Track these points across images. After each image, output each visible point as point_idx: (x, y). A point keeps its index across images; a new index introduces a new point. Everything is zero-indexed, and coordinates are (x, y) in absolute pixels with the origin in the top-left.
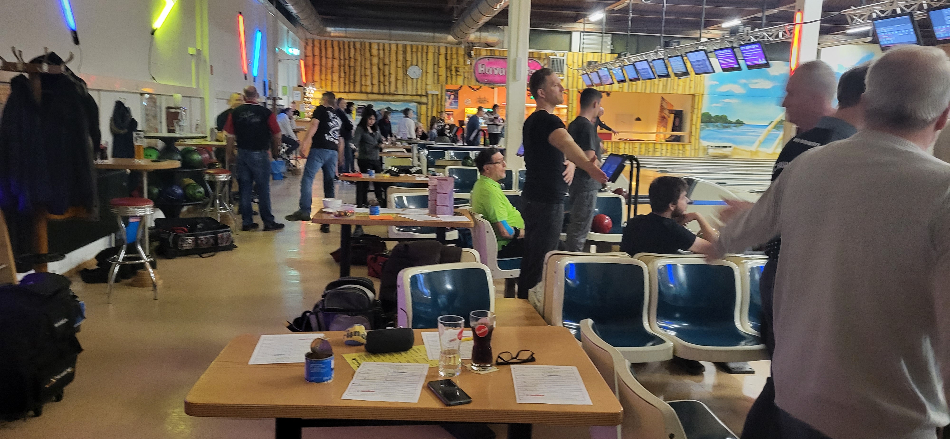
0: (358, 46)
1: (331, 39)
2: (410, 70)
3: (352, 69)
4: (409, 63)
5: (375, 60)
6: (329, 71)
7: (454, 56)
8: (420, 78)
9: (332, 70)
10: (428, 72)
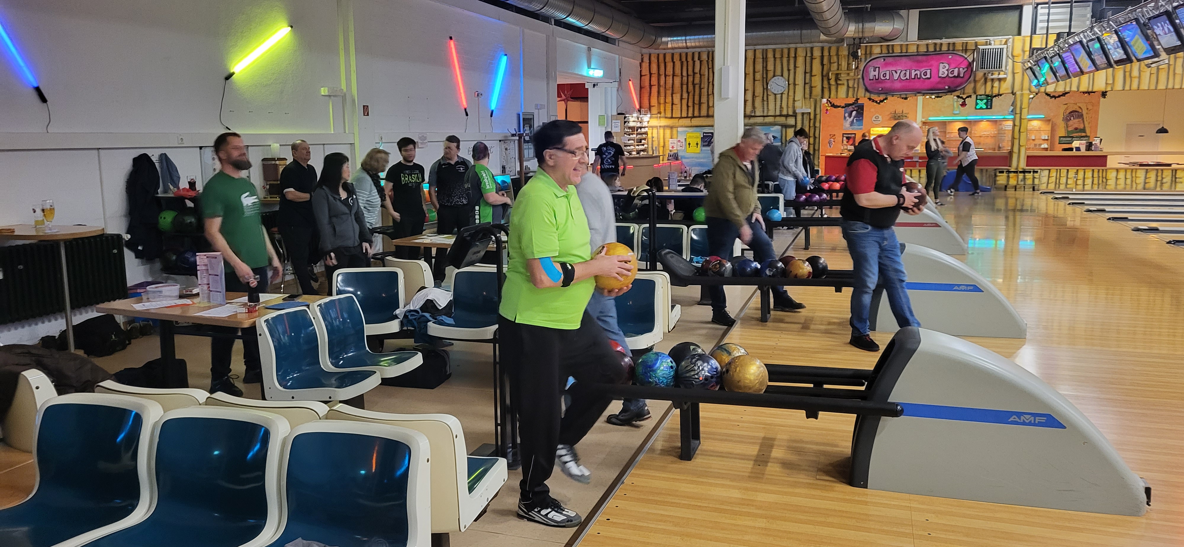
0: (704, 57)
1: (671, 52)
2: (773, 82)
3: (697, 87)
4: (771, 74)
6: (669, 92)
7: (835, 59)
8: (786, 92)
9: (673, 90)
10: (797, 83)
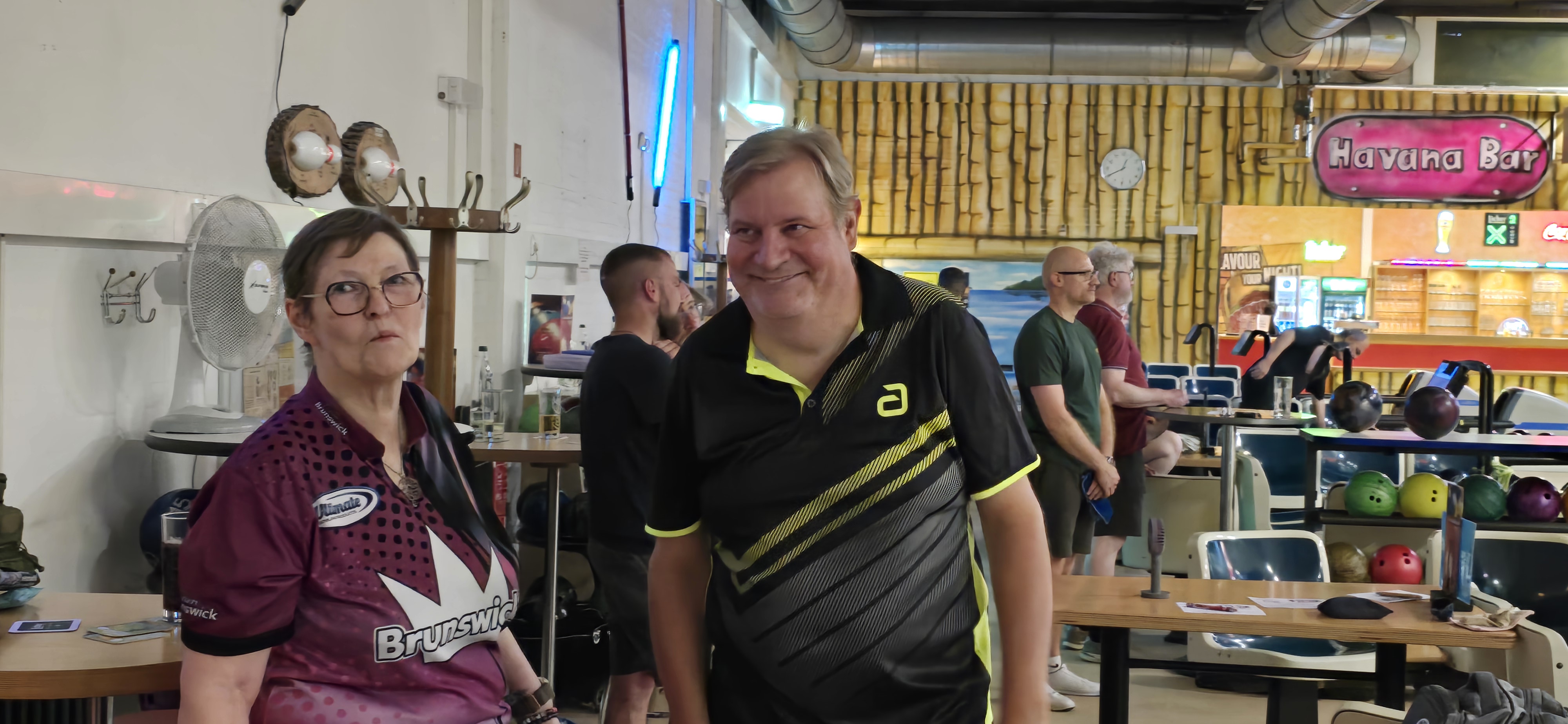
0: (951, 95)
1: (872, 77)
2: (1111, 162)
3: (932, 165)
4: (1105, 142)
5: (1001, 137)
7: (1251, 116)
8: (1141, 186)
9: (873, 170)
10: (1165, 166)
